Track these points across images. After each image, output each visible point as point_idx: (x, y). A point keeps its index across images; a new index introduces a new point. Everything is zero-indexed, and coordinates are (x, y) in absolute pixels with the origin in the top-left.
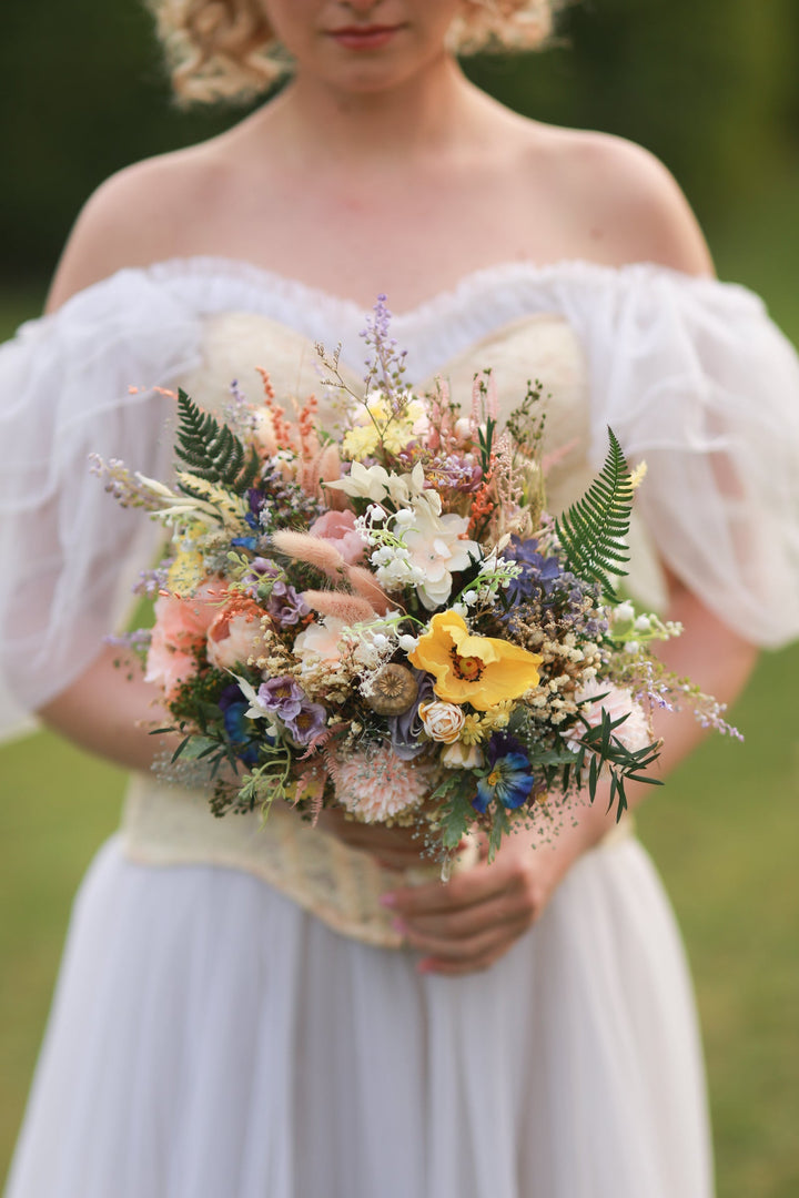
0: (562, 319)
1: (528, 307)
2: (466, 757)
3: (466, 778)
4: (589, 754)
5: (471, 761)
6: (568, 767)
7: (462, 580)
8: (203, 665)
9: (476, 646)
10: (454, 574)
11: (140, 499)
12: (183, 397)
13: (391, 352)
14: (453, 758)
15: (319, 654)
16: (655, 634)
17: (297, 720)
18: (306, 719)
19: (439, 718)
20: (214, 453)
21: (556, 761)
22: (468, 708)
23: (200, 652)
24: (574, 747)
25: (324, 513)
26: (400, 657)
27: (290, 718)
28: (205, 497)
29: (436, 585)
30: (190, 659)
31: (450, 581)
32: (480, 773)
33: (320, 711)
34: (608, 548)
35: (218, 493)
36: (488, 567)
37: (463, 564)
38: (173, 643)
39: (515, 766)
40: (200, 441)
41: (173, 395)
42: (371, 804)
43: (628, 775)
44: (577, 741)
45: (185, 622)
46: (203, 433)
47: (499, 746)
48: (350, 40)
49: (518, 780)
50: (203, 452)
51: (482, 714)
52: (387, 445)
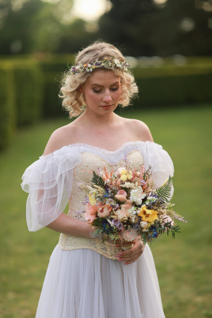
0: (138, 151)
1: (133, 149)
2: (147, 230)
3: (146, 233)
4: (166, 228)
5: (147, 231)
6: (162, 230)
7: (144, 200)
8: (97, 216)
9: (148, 212)
10: (142, 199)
11: (84, 189)
12: (94, 172)
13: (128, 162)
14: (145, 230)
15: (121, 214)
16: (170, 206)
17: (119, 226)
18: (120, 226)
19: (144, 224)
20: (98, 181)
21: (160, 229)
22: (148, 222)
23: (96, 214)
24: (163, 227)
25: (119, 190)
26: (137, 214)
27: (118, 226)
28: (97, 189)
29: (140, 202)
30: (94, 216)
31: (142, 201)
32: (149, 232)
33: (122, 224)
34: (166, 193)
35: (99, 188)
36: (149, 198)
37: (143, 198)
38: (92, 213)
39: (154, 231)
40: (96, 179)
41: (92, 172)
42: (130, 239)
43: (175, 231)
44: (163, 226)
45: (93, 210)
46: (97, 178)
47: (152, 228)
48: (104, 107)
49: (155, 233)
50: (96, 181)
51: (150, 223)
52: (128, 178)
